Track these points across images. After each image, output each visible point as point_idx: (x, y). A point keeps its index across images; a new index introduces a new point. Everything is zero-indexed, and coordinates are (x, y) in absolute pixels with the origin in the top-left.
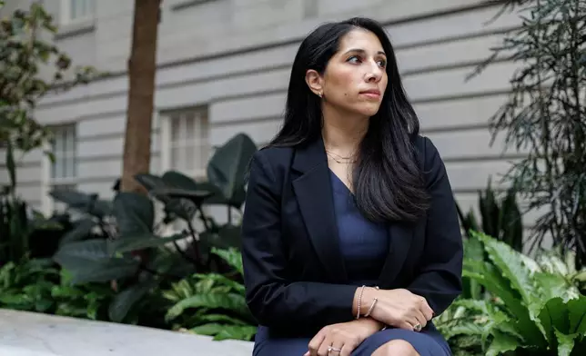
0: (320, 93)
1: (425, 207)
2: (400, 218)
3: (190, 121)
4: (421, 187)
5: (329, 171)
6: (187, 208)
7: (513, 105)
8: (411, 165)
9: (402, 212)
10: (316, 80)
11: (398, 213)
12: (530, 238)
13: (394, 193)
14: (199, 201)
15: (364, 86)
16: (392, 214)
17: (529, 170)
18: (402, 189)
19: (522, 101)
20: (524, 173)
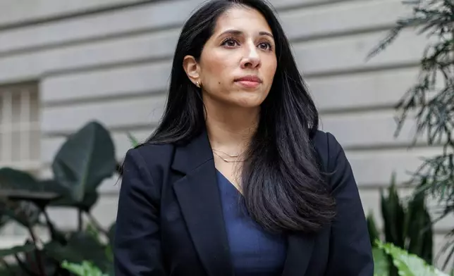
0: (197, 83)
1: (329, 215)
2: (302, 228)
3: (16, 99)
4: (323, 193)
5: (216, 171)
6: (28, 213)
7: (424, 86)
8: (311, 168)
9: (303, 220)
10: (194, 68)
11: (298, 222)
12: (444, 249)
13: (293, 199)
14: (42, 204)
15: (239, 73)
16: (293, 224)
17: (444, 167)
18: (302, 195)
19: (434, 82)
20: (437, 170)
